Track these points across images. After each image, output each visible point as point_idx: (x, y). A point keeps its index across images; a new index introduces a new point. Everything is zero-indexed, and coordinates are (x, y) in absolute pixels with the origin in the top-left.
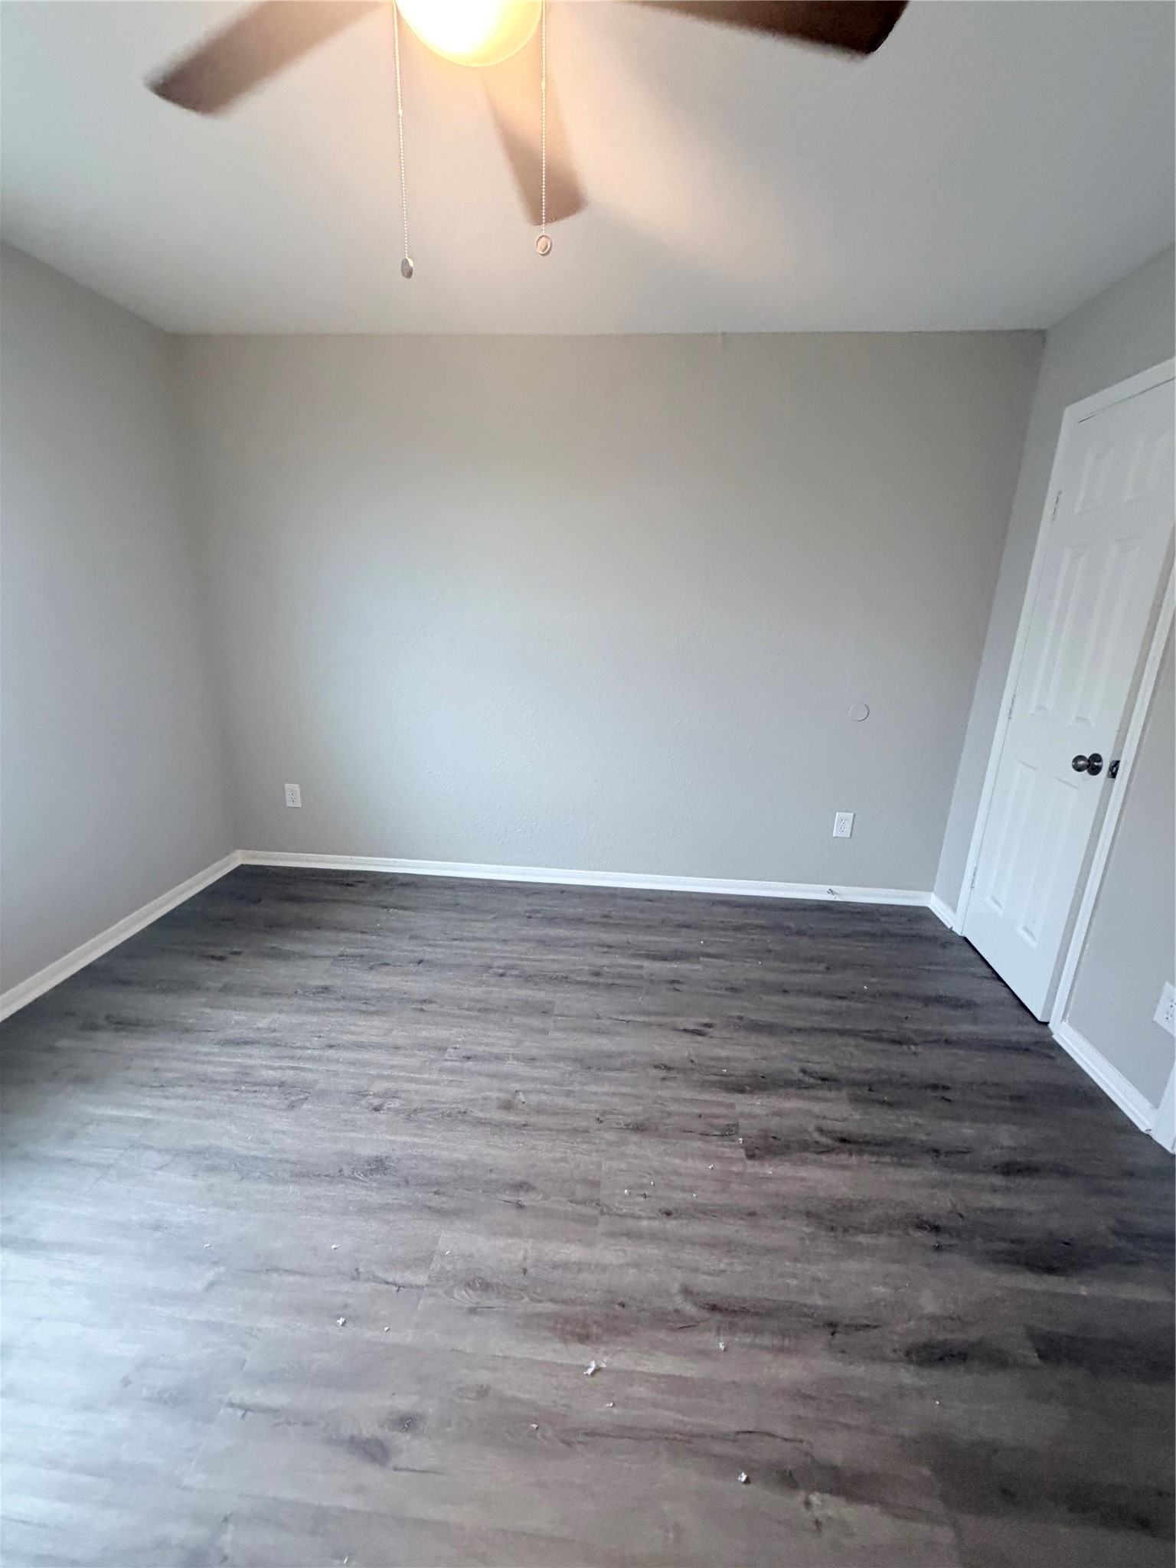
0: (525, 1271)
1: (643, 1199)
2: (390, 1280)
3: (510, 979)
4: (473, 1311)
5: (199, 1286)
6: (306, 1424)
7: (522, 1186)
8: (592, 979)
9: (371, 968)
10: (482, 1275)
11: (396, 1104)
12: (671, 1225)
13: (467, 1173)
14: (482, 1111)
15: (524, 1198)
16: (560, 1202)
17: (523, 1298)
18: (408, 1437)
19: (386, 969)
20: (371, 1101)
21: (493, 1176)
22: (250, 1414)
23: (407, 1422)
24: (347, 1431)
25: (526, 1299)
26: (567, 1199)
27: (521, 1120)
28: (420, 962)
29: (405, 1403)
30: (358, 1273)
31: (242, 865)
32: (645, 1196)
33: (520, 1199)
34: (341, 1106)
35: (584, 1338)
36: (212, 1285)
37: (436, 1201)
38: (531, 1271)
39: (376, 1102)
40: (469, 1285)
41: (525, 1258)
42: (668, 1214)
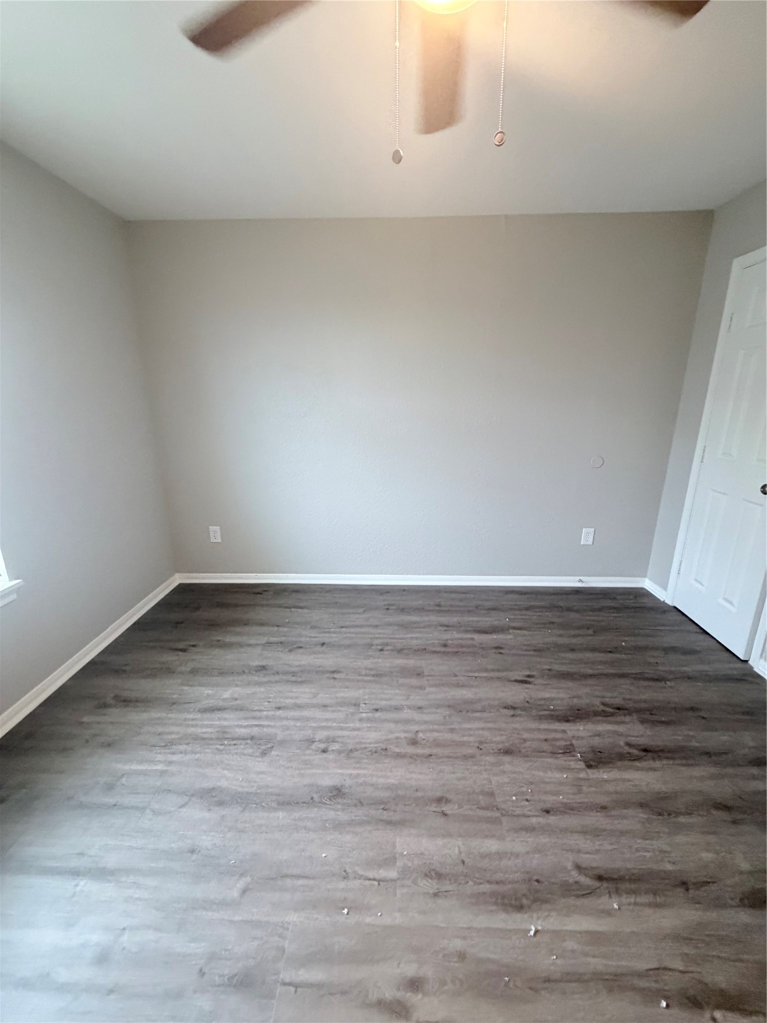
0: (463, 862)
1: (527, 803)
2: (371, 877)
3: (387, 653)
4: (436, 895)
5: (235, 894)
6: (344, 993)
7: (440, 800)
8: (443, 649)
9: (290, 651)
10: (433, 867)
11: (336, 747)
12: (552, 819)
13: (400, 792)
14: (397, 747)
15: (446, 808)
16: (471, 809)
17: (468, 882)
18: (420, 996)
19: (301, 650)
20: (319, 746)
21: (419, 794)
22: (299, 989)
23: (415, 984)
24: (374, 996)
25: (471, 883)
26: (476, 807)
27: (427, 751)
28: (323, 644)
29: (410, 970)
30: (347, 874)
31: (180, 585)
32: (527, 800)
33: (444, 809)
34: (298, 751)
35: (520, 908)
36: (244, 891)
37: (385, 816)
38: (467, 861)
39: (322, 746)
40: (427, 875)
41: (460, 852)
42: (548, 812)
